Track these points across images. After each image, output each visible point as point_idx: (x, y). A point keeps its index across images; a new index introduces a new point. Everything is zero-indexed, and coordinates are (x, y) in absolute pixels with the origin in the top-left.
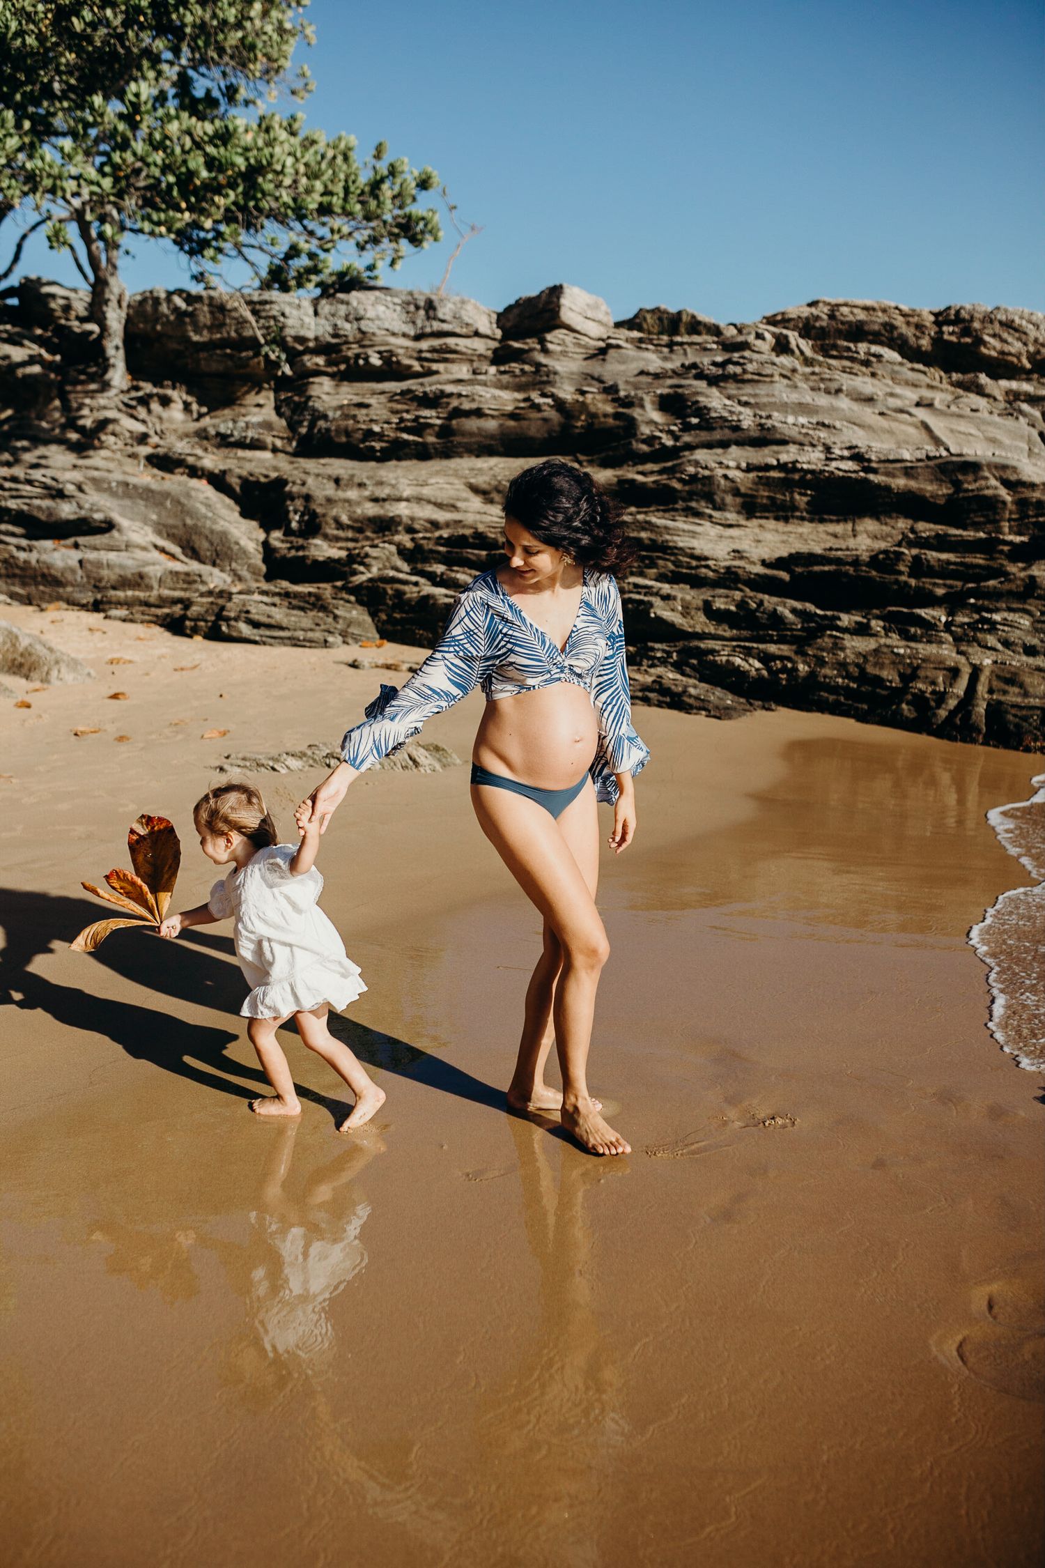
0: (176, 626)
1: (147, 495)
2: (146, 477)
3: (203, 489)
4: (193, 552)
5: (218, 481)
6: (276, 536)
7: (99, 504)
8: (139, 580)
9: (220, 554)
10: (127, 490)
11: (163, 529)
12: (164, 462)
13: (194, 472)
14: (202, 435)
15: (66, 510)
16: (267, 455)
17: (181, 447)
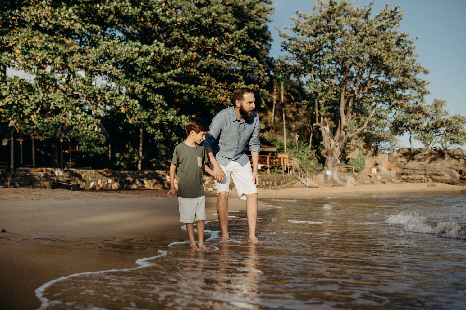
0: (449, 183)
1: (448, 172)
2: (448, 169)
3: (455, 171)
4: (452, 177)
5: (456, 170)
6: (461, 176)
7: (443, 173)
8: (446, 180)
9: (455, 177)
10: (446, 171)
11: (449, 175)
12: (450, 168)
13: (454, 169)
14: (455, 165)
15: (439, 173)
16: (462, 167)
17: (453, 166)
